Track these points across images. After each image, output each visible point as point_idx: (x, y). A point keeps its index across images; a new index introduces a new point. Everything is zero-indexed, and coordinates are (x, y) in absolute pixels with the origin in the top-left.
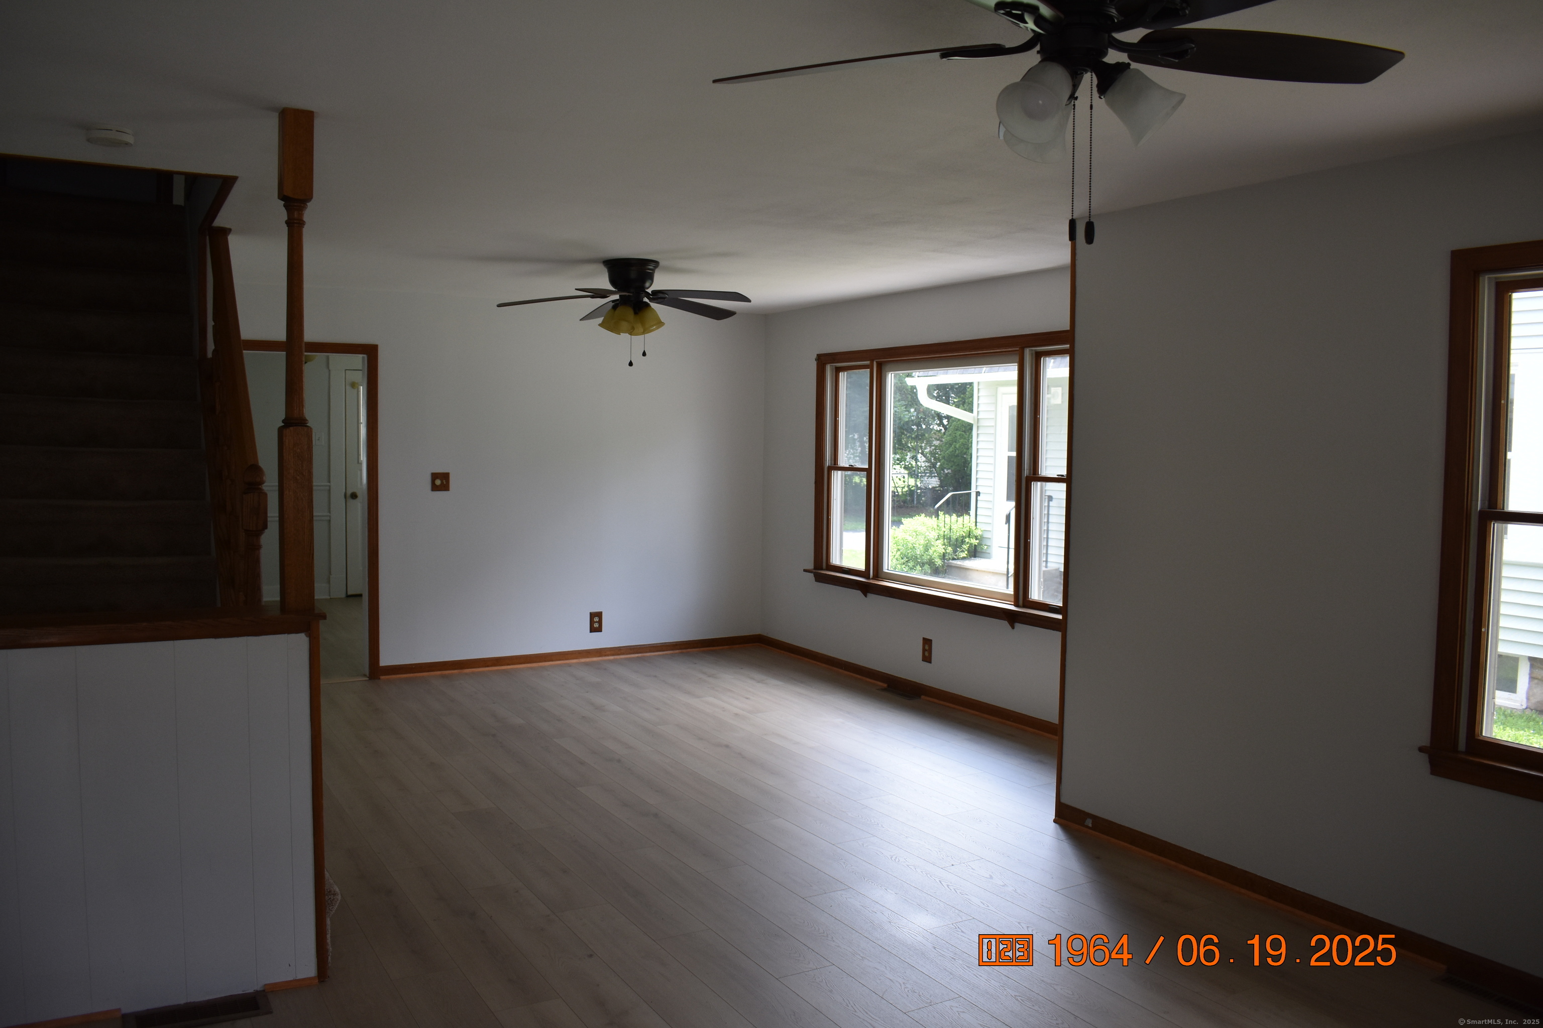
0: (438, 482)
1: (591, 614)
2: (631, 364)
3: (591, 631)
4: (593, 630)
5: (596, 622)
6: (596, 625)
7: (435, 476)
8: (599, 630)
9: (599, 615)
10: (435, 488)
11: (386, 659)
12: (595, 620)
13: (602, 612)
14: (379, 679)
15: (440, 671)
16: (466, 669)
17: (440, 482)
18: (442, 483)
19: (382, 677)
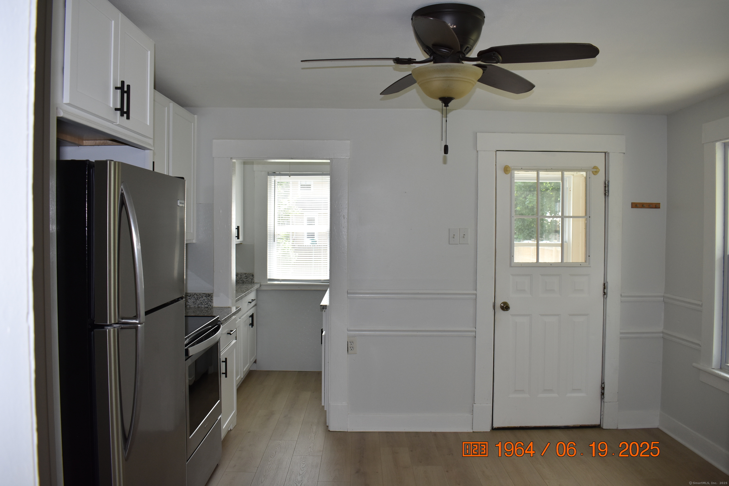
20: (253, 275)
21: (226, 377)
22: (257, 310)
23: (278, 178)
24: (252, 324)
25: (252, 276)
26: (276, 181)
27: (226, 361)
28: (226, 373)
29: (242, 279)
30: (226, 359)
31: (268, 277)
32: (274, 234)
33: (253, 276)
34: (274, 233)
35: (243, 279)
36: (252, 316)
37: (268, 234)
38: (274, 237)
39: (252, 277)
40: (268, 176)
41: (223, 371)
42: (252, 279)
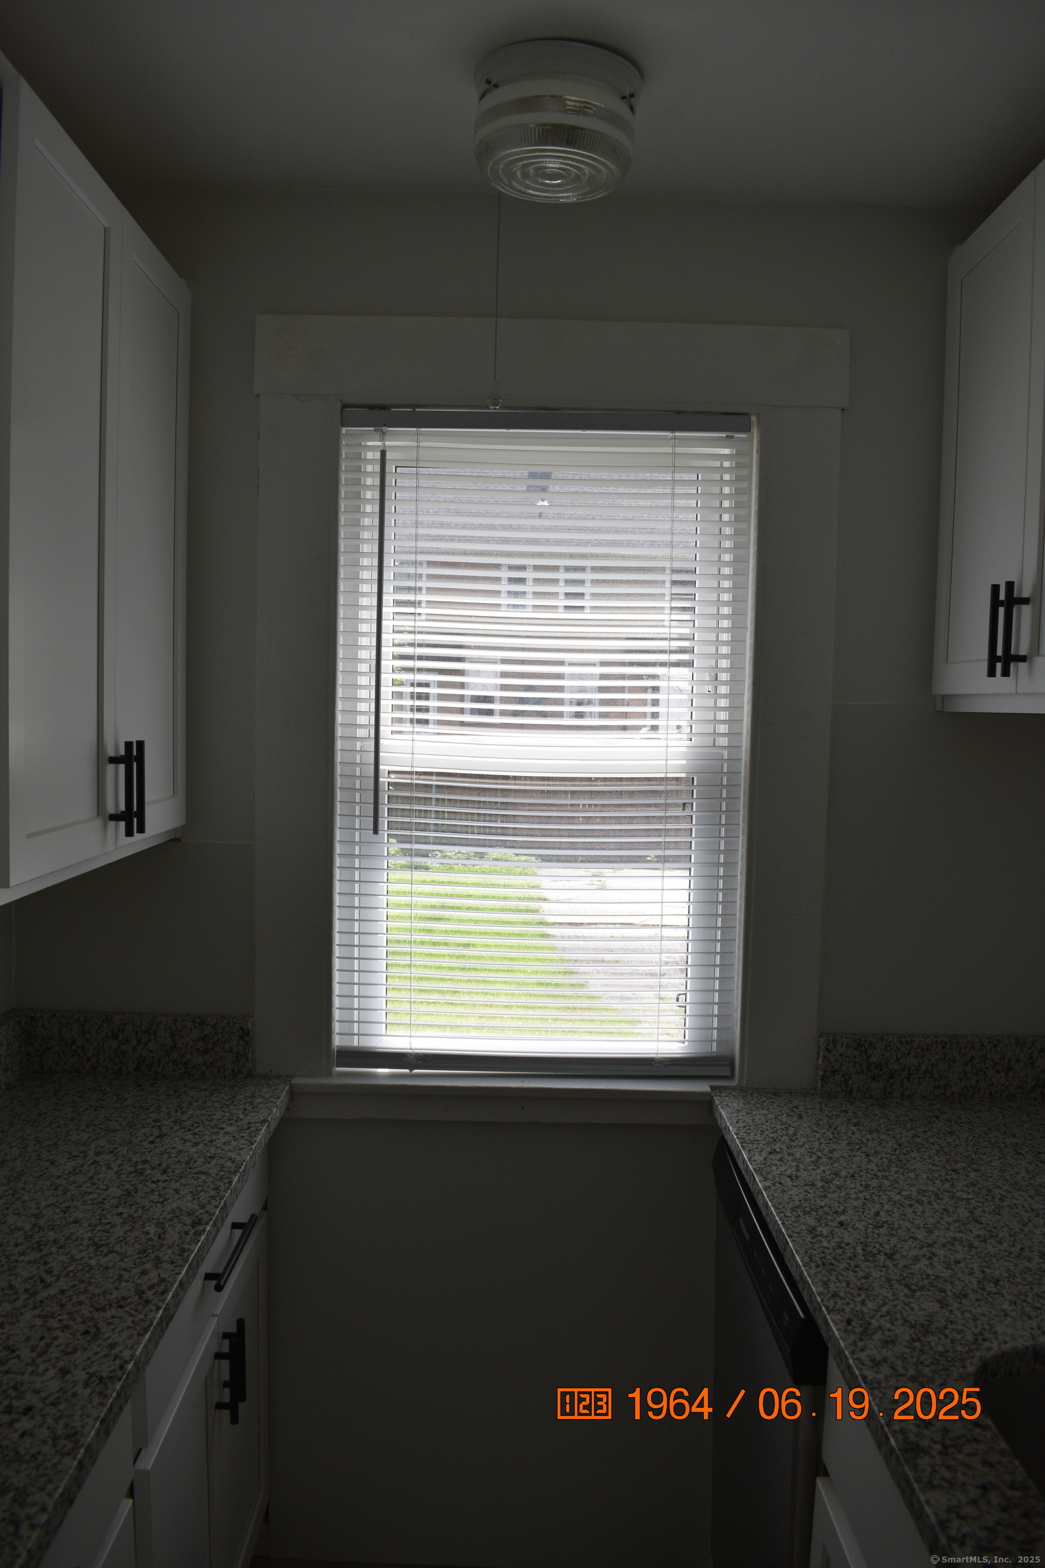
20: (248, 1034)
23: (399, 442)
25: (241, 1037)
26: (389, 456)
29: (183, 1056)
31: (339, 1041)
32: (372, 787)
33: (245, 1035)
34: (372, 781)
35: (188, 1056)
38: (372, 801)
39: (241, 1042)
40: (344, 430)
42: (244, 1054)
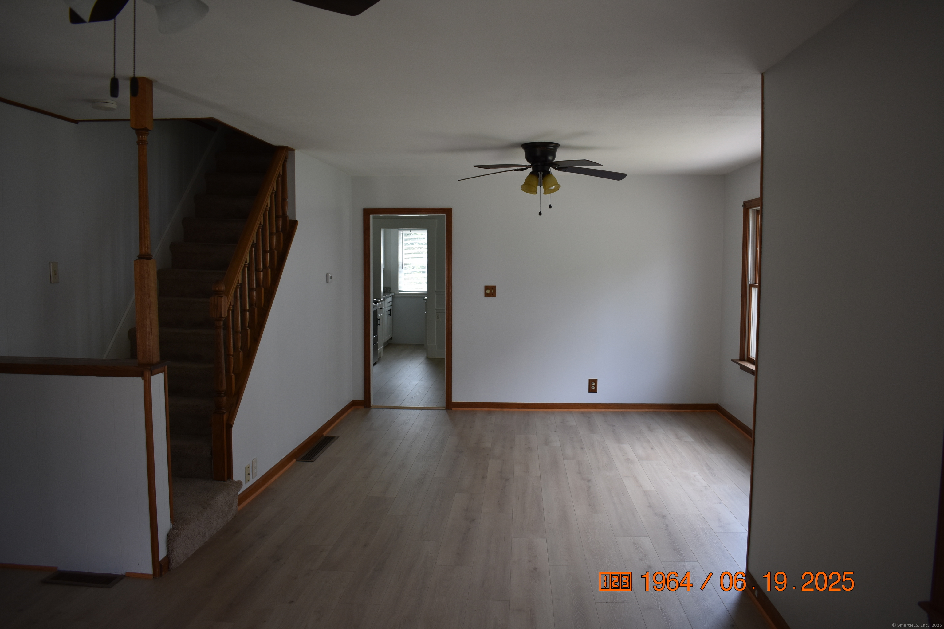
0: (488, 291)
1: (590, 380)
2: (540, 214)
3: (589, 392)
4: (590, 391)
5: (593, 386)
6: (593, 388)
7: (487, 288)
8: (595, 391)
9: (595, 381)
10: (487, 295)
11: (455, 398)
12: (592, 385)
13: (597, 379)
14: (451, 409)
15: (488, 408)
16: (504, 408)
17: (490, 291)
18: (491, 292)
19: (453, 409)
20: (391, 288)
21: (380, 326)
22: (393, 308)
24: (390, 315)
27: (380, 319)
28: (380, 325)
30: (380, 318)
31: (399, 290)
36: (390, 310)
37: (399, 264)
41: (379, 324)
42: (390, 290)
